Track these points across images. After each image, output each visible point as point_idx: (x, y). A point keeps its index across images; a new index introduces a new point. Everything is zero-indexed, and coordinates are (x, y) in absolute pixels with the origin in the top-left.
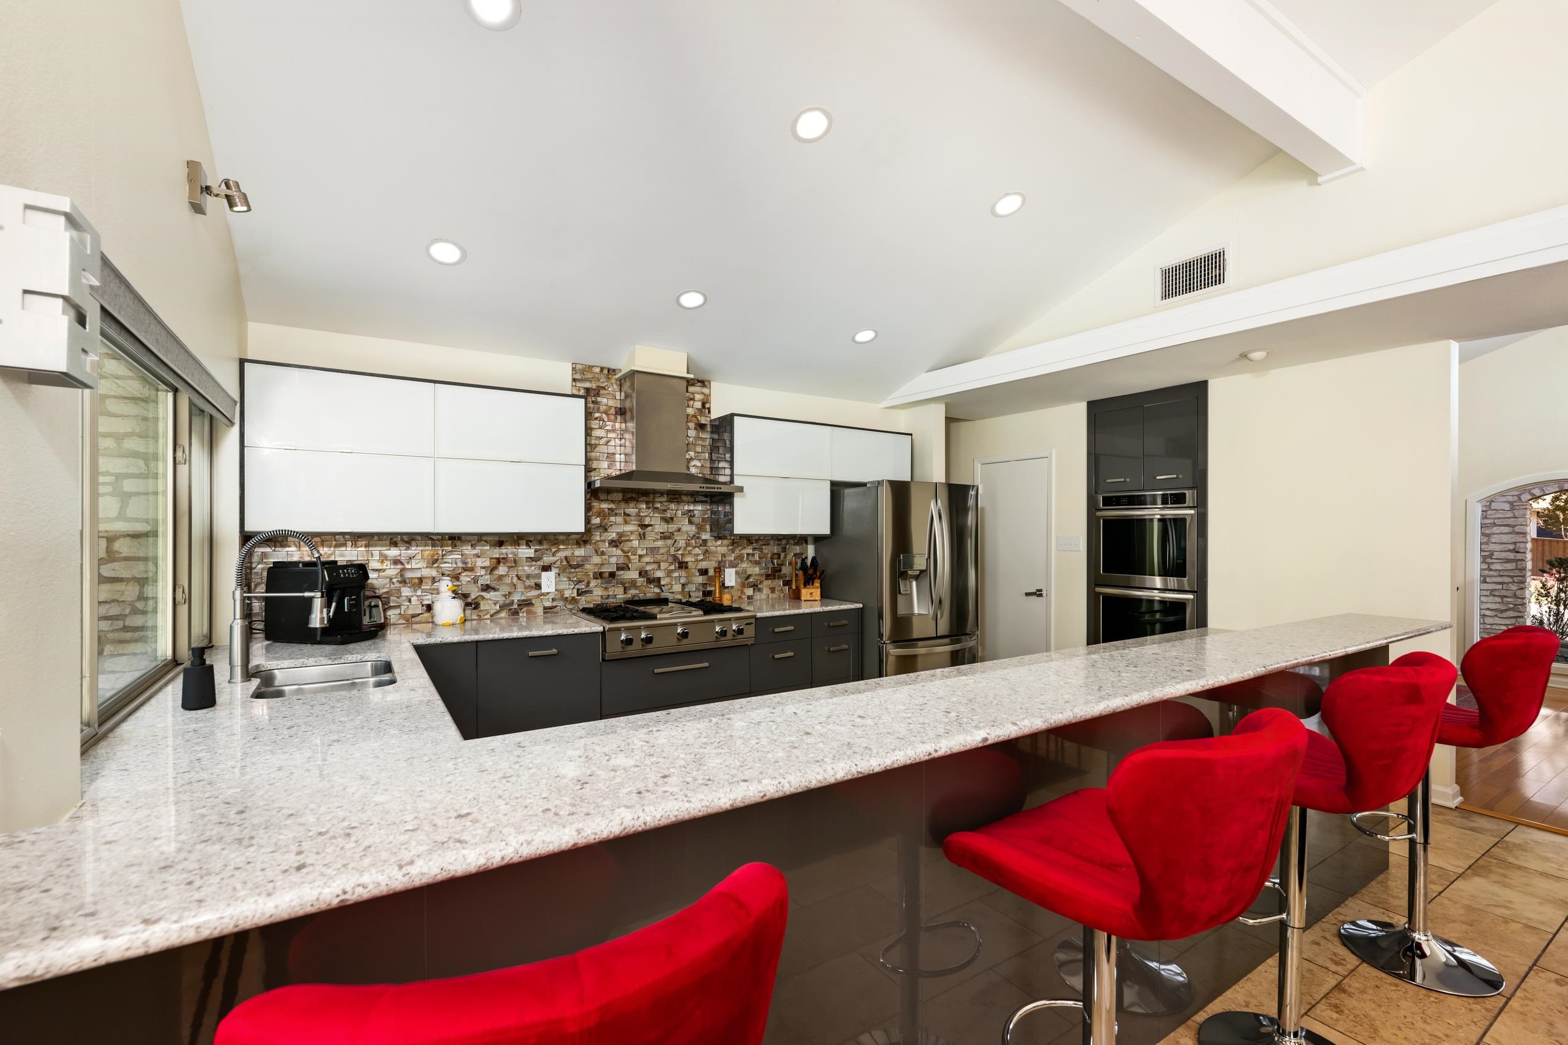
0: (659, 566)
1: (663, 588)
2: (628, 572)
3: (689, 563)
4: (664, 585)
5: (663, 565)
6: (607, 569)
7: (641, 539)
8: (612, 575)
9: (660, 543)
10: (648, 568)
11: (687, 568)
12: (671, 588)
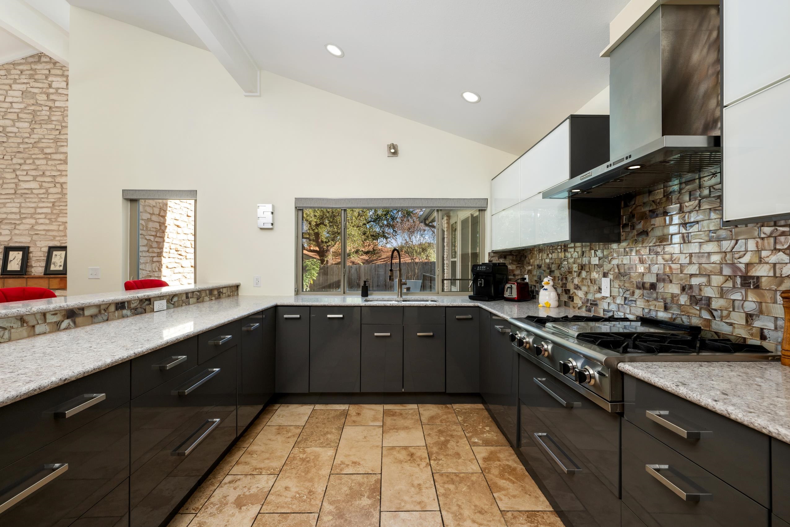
0: (709, 281)
1: (715, 313)
2: (670, 285)
3: (763, 279)
4: (716, 310)
5: (717, 280)
6: (650, 279)
7: (684, 242)
8: (653, 286)
9: (710, 247)
10: (695, 281)
11: (757, 287)
12: (728, 316)
